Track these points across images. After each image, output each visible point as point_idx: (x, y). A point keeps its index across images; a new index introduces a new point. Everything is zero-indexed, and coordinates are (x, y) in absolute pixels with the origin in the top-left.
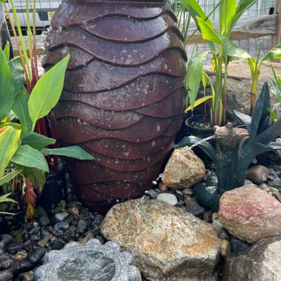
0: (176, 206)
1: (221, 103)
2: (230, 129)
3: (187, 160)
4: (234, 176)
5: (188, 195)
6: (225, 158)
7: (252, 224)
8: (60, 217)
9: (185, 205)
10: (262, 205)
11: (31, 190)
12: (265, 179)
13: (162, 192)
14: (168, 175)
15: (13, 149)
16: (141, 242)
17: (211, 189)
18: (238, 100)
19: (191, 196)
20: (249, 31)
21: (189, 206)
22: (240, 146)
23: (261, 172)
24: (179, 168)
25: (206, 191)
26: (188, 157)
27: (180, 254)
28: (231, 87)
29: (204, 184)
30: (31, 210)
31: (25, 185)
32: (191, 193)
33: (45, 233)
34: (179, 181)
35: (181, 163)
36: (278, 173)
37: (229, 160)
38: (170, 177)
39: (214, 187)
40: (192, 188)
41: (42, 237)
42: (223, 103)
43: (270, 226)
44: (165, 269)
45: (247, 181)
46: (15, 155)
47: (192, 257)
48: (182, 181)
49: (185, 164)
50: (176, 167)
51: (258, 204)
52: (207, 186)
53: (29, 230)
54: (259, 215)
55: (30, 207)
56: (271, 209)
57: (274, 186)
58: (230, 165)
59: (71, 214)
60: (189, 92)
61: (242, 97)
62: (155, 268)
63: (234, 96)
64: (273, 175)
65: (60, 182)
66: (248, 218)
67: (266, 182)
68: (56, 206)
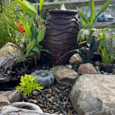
6: (84, 56)
9: (74, 68)
11: (36, 58)
14: (71, 60)
16: (57, 73)
24: (74, 59)
26: (77, 56)
27: (65, 76)
31: (35, 57)
44: (60, 79)
46: (32, 48)
47: (68, 77)
48: (74, 62)
49: (76, 58)
54: (86, 69)
55: (36, 62)
62: (59, 78)
65: (45, 59)
66: (84, 69)
68: (43, 65)
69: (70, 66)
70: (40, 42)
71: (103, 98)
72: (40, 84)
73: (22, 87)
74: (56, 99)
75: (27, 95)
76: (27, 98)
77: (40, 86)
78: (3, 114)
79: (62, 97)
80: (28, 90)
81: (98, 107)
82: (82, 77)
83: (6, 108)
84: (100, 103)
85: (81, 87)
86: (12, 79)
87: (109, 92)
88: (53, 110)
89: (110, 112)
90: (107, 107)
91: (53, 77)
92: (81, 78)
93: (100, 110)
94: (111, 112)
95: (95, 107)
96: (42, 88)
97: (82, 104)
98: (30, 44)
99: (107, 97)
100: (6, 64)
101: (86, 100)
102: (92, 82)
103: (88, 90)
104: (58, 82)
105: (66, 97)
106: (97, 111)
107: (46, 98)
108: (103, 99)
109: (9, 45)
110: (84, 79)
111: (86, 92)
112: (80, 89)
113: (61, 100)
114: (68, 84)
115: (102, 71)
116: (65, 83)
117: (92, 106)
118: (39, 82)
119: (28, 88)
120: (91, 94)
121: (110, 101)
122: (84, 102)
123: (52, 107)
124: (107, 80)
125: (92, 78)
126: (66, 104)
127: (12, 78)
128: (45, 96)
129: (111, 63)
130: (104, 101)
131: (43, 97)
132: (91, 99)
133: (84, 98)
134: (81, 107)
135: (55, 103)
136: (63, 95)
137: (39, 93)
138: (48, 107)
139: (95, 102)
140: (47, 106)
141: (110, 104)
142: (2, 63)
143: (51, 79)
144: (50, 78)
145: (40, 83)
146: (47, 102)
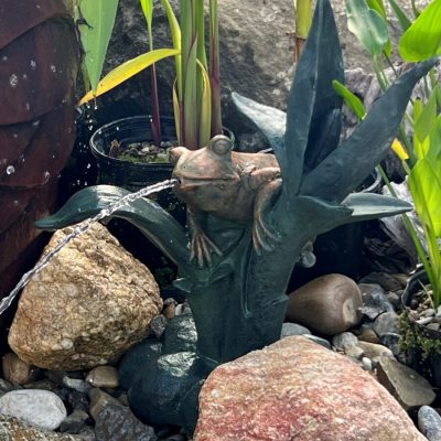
0: (61, 429)
1: (205, 75)
2: (223, 154)
3: (97, 270)
4: (247, 313)
5: (104, 389)
6: (213, 254)
9: (90, 423)
10: (328, 400)
12: (349, 318)
13: (12, 387)
14: (32, 324)
17: (179, 362)
18: (263, 64)
19: (115, 392)
21: (105, 427)
22: (259, 211)
23: (337, 294)
24: (69, 298)
25: (160, 371)
26: (99, 259)
28: (238, 19)
29: (154, 348)
32: (112, 382)
34: (67, 344)
35: (75, 280)
36: (394, 296)
37: (229, 261)
38: (37, 331)
39: (185, 355)
40: (116, 364)
42: (212, 75)
45: (287, 327)
48: (78, 342)
49: (89, 284)
50: (58, 295)
51: (315, 396)
52: (165, 352)
56: (356, 411)
57: (380, 341)
58: (232, 276)
60: (83, 29)
61: (274, 50)
63: (248, 51)
64: (375, 303)
67: (356, 329)
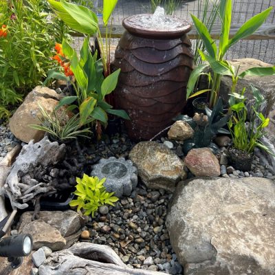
0: (171, 149)
7: (196, 168)
8: (115, 141)
9: (176, 149)
11: (100, 128)
12: (225, 145)
14: (171, 132)
15: (91, 110)
16: (144, 164)
20: (268, 35)
24: (178, 129)
26: (185, 124)
27: (159, 173)
30: (99, 137)
31: (97, 125)
32: (182, 144)
33: (107, 148)
40: (184, 141)
41: (105, 149)
43: (204, 171)
44: (150, 178)
47: (164, 176)
48: (178, 136)
49: (181, 128)
53: (99, 144)
55: (99, 135)
56: (206, 163)
59: (121, 141)
62: (146, 177)
66: (194, 165)
68: (114, 135)
69: (170, 145)
70: (106, 96)
71: (219, 243)
72: (113, 193)
73: (81, 200)
74: (142, 221)
75: (90, 215)
76: (90, 219)
77: (113, 196)
78: (63, 270)
79: (152, 217)
80: (91, 207)
81: (210, 257)
82: (191, 188)
83: (66, 260)
84: (213, 251)
85: (187, 216)
86: (61, 185)
87: (232, 229)
88: (136, 245)
89: (226, 267)
90: (223, 259)
91: (135, 177)
92: (188, 190)
93: (212, 264)
94: (229, 268)
95: (205, 257)
96: (116, 200)
97: (185, 248)
98: (85, 102)
99: (227, 240)
100: (45, 157)
101: (191, 243)
102: (207, 203)
103: (196, 224)
104: (146, 183)
105: (160, 217)
106: (207, 264)
107: (123, 219)
108: (219, 246)
109: (39, 95)
110: (193, 196)
111: (193, 228)
112: (183, 218)
113: (151, 223)
114: (165, 187)
115: (231, 167)
116: (158, 185)
117: (201, 255)
118: (110, 190)
119: (91, 204)
120: (201, 233)
121: (229, 248)
122: (188, 247)
123: (135, 239)
124: (234, 195)
125: (208, 192)
126: (159, 233)
127: (59, 183)
128: (121, 214)
129: (250, 152)
130: (220, 249)
131: (118, 215)
132: (200, 243)
133: (188, 238)
134: (182, 253)
135: (139, 230)
136: (155, 212)
137: (111, 209)
138: (129, 239)
139: (206, 249)
140: (127, 238)
141: (228, 254)
142: (39, 156)
143: (132, 181)
144: (129, 182)
145: (112, 191)
146: (126, 228)
